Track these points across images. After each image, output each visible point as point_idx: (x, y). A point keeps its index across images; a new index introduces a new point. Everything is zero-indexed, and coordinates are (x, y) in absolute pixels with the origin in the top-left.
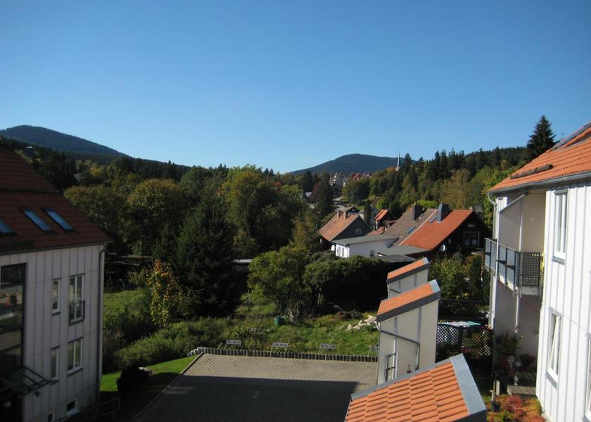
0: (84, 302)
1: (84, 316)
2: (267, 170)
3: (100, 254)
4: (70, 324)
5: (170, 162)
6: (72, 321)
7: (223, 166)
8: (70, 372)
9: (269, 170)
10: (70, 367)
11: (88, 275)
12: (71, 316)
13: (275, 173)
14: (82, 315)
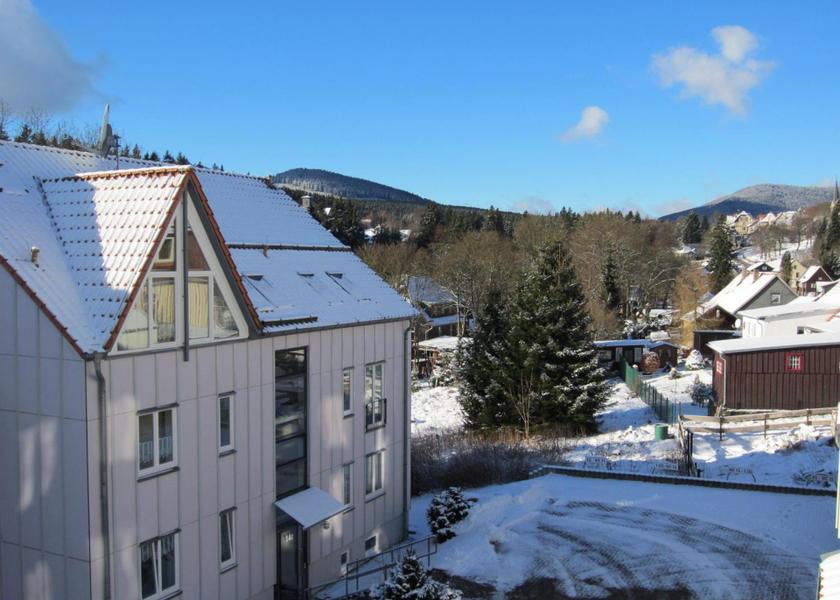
0: (385, 400)
1: (385, 421)
2: (631, 213)
3: (406, 334)
4: (368, 431)
5: (492, 207)
6: (370, 427)
7: (567, 210)
8: (369, 497)
9: (634, 214)
10: (368, 491)
11: (389, 363)
12: (369, 420)
13: (643, 217)
14: (383, 418)
